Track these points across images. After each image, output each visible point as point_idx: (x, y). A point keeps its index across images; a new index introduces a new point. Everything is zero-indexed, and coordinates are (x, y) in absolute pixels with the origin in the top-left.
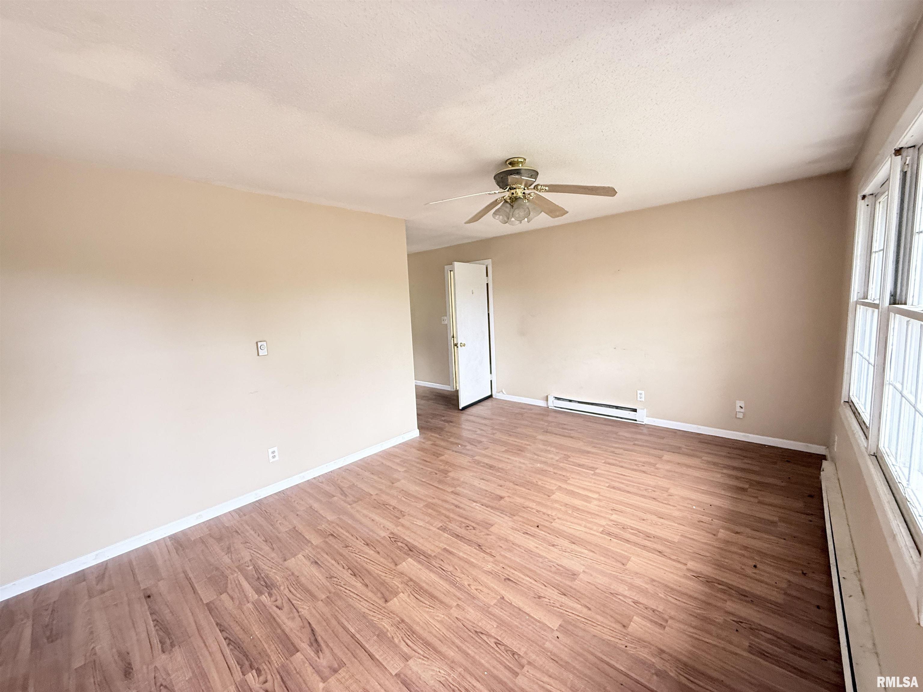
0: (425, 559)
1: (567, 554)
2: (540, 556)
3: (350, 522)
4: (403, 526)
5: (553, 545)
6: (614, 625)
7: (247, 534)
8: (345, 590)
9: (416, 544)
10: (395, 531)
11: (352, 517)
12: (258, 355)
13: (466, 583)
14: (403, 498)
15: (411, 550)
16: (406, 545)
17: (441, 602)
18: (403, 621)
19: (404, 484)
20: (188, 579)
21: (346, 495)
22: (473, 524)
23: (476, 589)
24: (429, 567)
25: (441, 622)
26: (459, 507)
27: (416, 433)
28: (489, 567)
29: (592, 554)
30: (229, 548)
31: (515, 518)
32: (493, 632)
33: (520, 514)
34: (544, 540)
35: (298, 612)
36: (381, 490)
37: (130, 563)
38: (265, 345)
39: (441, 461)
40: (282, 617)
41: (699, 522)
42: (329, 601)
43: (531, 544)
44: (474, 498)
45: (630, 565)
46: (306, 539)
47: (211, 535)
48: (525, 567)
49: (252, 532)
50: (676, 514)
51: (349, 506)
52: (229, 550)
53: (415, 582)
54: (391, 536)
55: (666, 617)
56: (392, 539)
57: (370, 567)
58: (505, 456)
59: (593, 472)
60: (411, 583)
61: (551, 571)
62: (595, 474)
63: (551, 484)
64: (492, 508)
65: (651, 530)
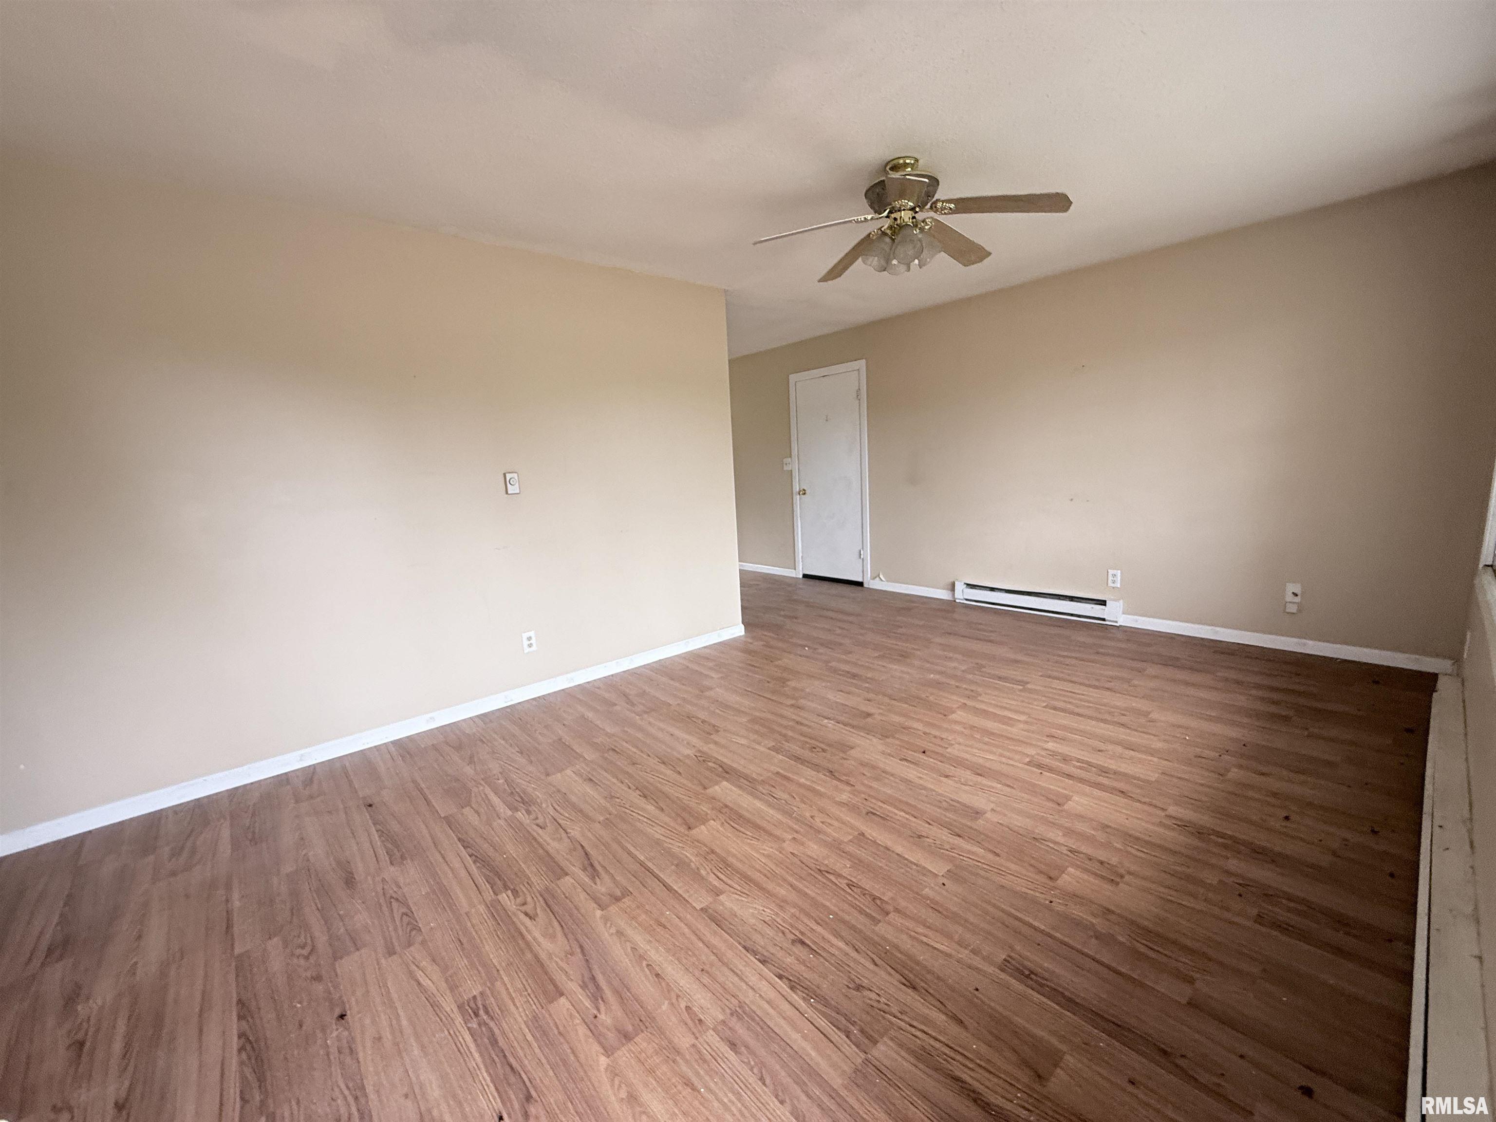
0: (748, 783)
1: (967, 788)
2: (925, 788)
3: (640, 735)
4: (716, 743)
5: (947, 776)
6: (1037, 877)
7: (496, 743)
8: (632, 813)
9: (735, 765)
10: (705, 749)
11: (641, 729)
12: (507, 493)
13: (808, 815)
14: (717, 711)
15: (727, 773)
16: (721, 767)
17: (770, 834)
18: (713, 852)
19: (719, 693)
20: (421, 791)
21: (633, 705)
22: (822, 746)
23: (823, 823)
24: (753, 792)
25: (768, 856)
26: (801, 724)
27: (738, 630)
28: (844, 797)
29: (1009, 789)
30: (471, 757)
31: (888, 740)
32: (845, 872)
33: (897, 736)
34: (932, 769)
35: (567, 833)
36: (684, 699)
37: (344, 767)
38: (517, 478)
39: (777, 666)
40: (544, 836)
41: (1196, 757)
42: (608, 824)
43: (911, 773)
44: (825, 714)
45: (1069, 806)
46: (577, 753)
47: (447, 743)
48: (901, 801)
49: (503, 742)
50: (1159, 745)
51: (637, 717)
52: (471, 761)
53: (731, 809)
54: (697, 755)
55: (1122, 871)
56: (699, 758)
57: (666, 789)
58: (880, 663)
59: (1021, 687)
60: (724, 810)
61: (940, 807)
62: (1024, 690)
63: (951, 700)
64: (853, 727)
65: (1112, 765)
